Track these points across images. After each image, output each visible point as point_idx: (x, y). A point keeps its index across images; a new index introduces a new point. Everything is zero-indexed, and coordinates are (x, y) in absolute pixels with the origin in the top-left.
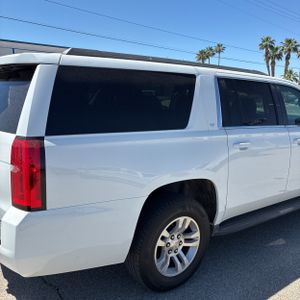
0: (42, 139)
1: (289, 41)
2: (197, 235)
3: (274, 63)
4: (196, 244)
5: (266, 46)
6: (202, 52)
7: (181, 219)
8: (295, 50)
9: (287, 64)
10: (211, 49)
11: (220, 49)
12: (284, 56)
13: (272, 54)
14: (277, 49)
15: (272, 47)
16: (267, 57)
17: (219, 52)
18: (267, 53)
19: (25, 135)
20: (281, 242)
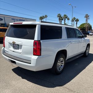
0: (40, 41)
1: (65, 15)
2: (63, 62)
3: (61, 21)
4: (63, 64)
5: (59, 16)
6: (41, 17)
7: (61, 58)
8: (67, 18)
9: (65, 22)
10: (43, 16)
11: (46, 16)
12: (64, 19)
13: (61, 19)
14: (62, 17)
15: (61, 17)
16: (59, 19)
17: (46, 17)
18: (59, 18)
19: (37, 40)
20: (77, 64)
